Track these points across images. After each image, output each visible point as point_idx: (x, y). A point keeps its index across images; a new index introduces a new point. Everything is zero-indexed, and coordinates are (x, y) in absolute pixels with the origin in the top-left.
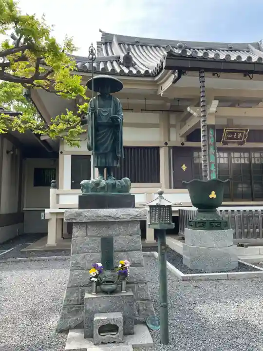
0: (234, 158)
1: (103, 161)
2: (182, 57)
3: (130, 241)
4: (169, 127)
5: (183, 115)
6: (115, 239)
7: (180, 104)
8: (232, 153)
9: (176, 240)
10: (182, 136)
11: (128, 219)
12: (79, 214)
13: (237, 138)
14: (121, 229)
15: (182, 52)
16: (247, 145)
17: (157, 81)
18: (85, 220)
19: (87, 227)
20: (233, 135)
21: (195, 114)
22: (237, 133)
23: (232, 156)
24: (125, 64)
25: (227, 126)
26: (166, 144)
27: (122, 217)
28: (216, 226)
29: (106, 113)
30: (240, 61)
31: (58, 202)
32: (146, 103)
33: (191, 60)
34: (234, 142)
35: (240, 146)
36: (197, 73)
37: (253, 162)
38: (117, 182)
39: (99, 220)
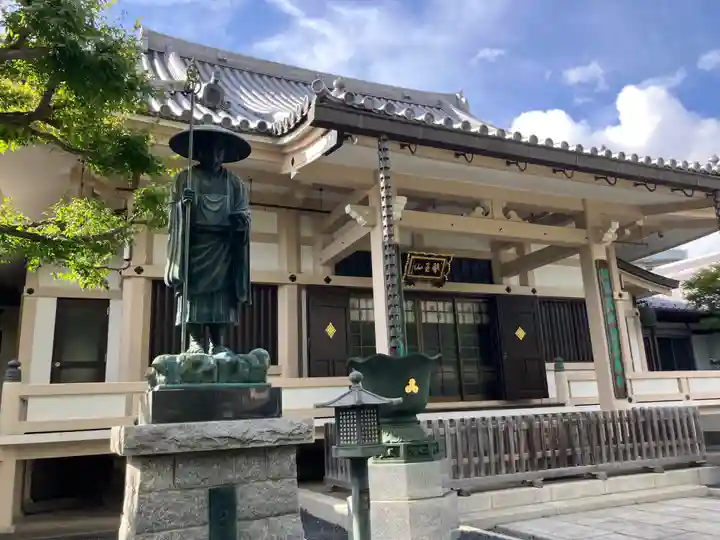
0: (426, 312)
1: (205, 310)
2: (346, 107)
3: (274, 493)
4: (298, 243)
5: (331, 220)
6: (239, 490)
7: (326, 196)
8: (422, 303)
9: (319, 494)
10: (325, 264)
11: (270, 441)
12: (160, 436)
13: (431, 273)
14: (255, 467)
15: (346, 96)
16: (451, 287)
17: (284, 146)
18: (173, 449)
19: (174, 467)
20: (425, 266)
21: (360, 219)
22: (432, 263)
23: (423, 308)
24: (206, 102)
25: (412, 247)
26: (293, 278)
27: (259, 438)
28: (420, 453)
29: (216, 205)
30: (467, 130)
31: (23, 416)
32: (253, 189)
33: (364, 115)
34: (425, 281)
35: (436, 289)
36: (374, 141)
37: (461, 321)
38: (240, 358)
39: (205, 446)
